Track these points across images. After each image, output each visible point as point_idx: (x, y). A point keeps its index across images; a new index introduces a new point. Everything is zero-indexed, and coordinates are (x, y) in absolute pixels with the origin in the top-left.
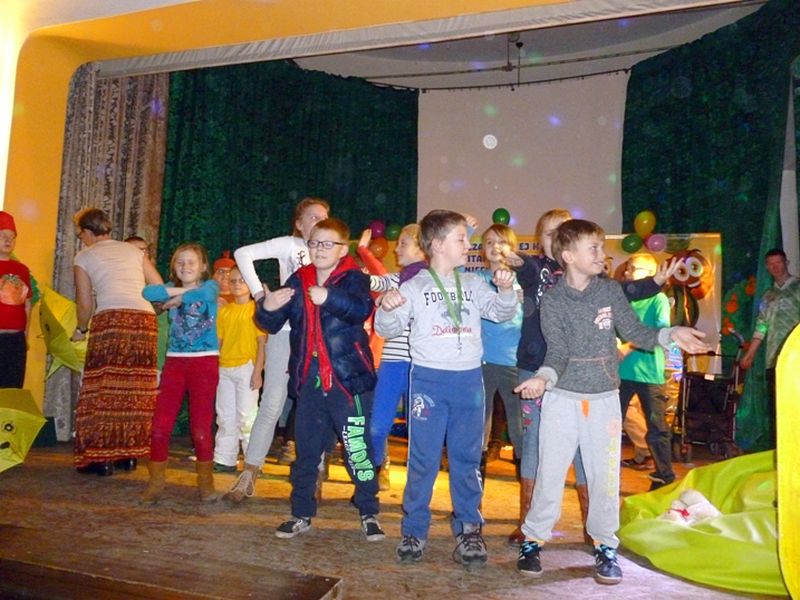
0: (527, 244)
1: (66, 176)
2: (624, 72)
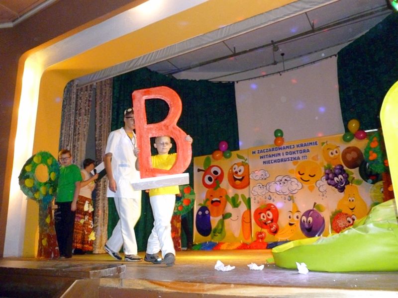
0: (293, 145)
2: (334, 56)
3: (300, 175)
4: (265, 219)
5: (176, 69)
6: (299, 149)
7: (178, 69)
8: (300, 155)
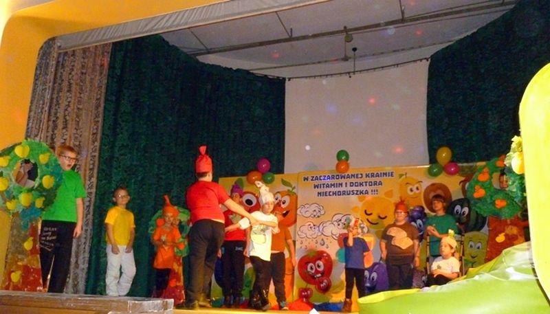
0: (362, 174)
1: (32, 114)
2: (425, 60)
3: (366, 216)
4: (313, 271)
5: (204, 48)
6: (368, 180)
7: (207, 49)
8: (369, 188)
